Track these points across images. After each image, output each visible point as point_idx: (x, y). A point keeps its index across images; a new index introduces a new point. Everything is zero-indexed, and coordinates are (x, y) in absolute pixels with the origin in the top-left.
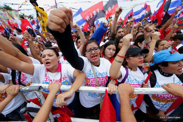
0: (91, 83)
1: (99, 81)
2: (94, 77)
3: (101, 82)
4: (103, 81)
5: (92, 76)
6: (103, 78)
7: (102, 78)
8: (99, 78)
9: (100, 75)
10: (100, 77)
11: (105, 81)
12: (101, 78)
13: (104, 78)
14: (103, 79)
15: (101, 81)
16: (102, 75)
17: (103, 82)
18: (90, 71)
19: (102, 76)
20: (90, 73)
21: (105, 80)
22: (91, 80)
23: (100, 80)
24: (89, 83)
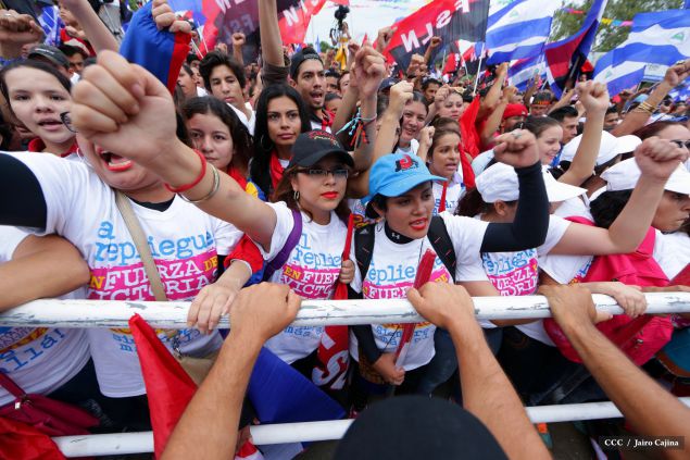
0: (112, 291)
1: (164, 280)
2: (130, 262)
3: (176, 280)
4: (188, 274)
5: (124, 257)
6: (184, 261)
7: (179, 265)
8: (167, 264)
9: (166, 251)
10: (172, 257)
11: (194, 276)
12: (174, 262)
13: (190, 263)
14: (184, 268)
15: (174, 276)
16: (179, 247)
17: (187, 281)
18: (110, 230)
19: (179, 252)
20: (106, 241)
21: (199, 272)
22: (118, 274)
23: (169, 273)
24: (102, 289)
